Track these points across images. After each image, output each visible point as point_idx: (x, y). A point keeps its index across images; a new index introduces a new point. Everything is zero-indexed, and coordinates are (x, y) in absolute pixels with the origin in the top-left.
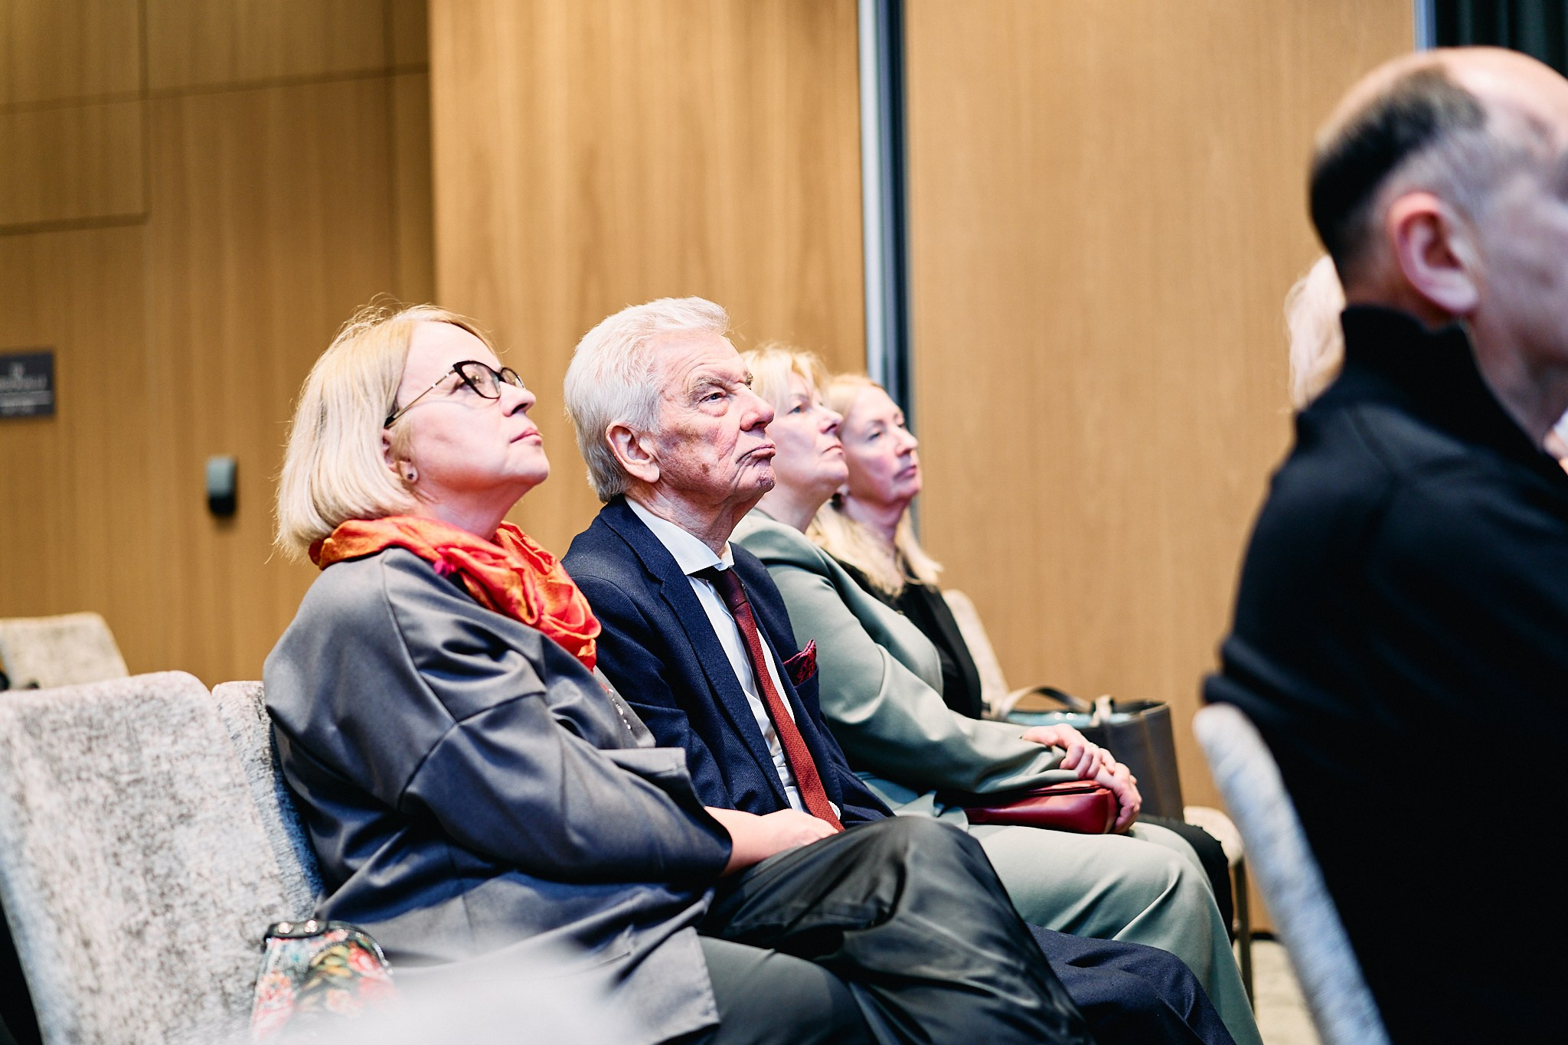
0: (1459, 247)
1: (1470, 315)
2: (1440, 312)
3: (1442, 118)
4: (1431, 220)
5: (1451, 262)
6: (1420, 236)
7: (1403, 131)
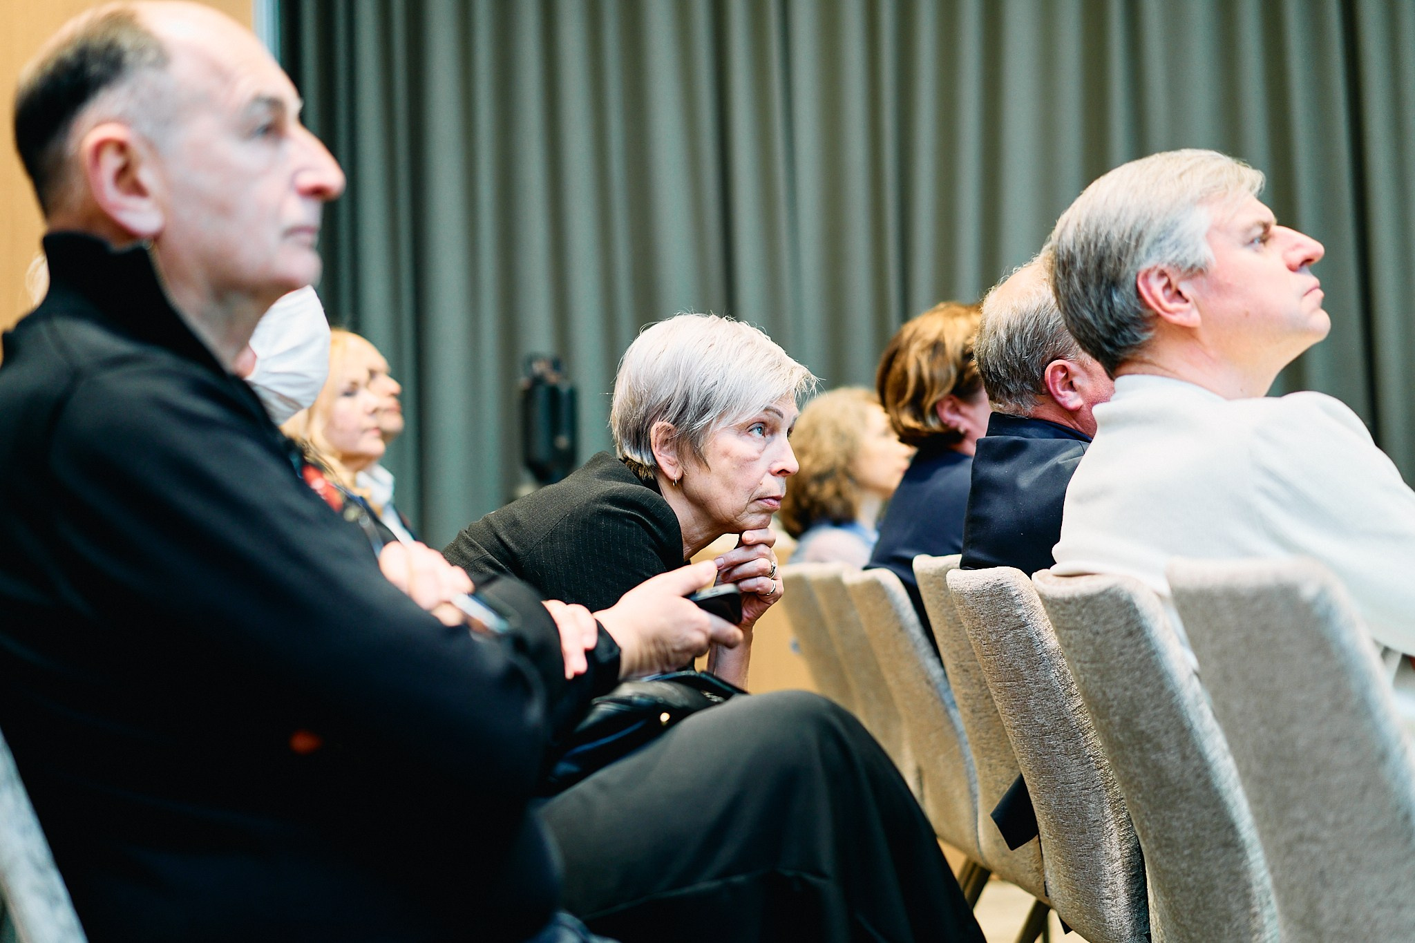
0: (146, 176)
1: (157, 238)
2: (126, 233)
3: (129, 58)
4: (122, 147)
5: (138, 190)
6: (111, 162)
7: (95, 69)
